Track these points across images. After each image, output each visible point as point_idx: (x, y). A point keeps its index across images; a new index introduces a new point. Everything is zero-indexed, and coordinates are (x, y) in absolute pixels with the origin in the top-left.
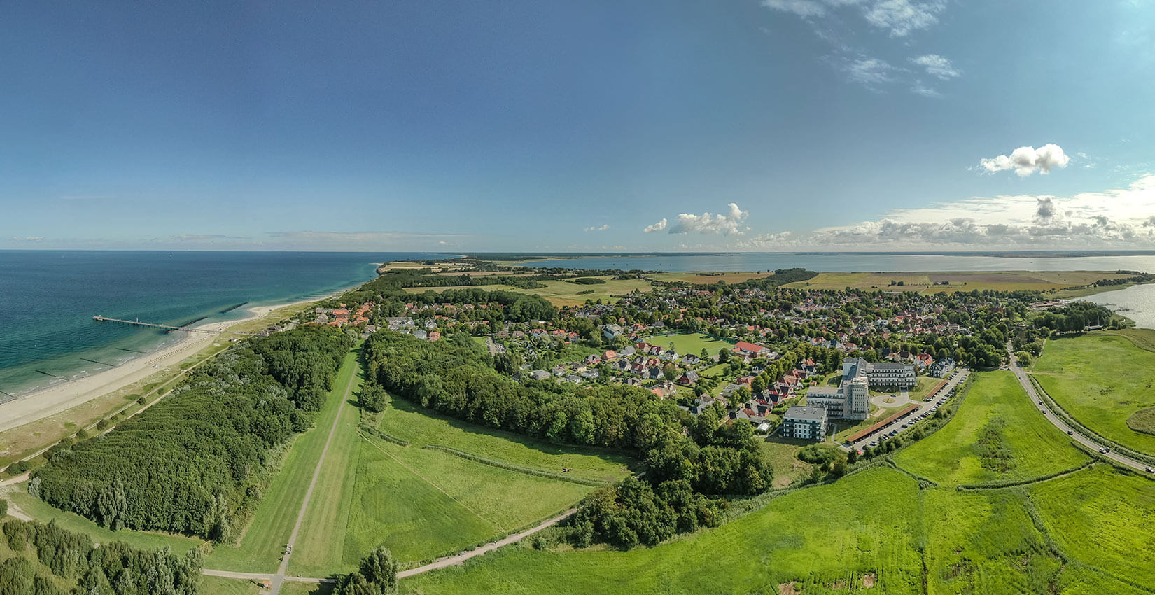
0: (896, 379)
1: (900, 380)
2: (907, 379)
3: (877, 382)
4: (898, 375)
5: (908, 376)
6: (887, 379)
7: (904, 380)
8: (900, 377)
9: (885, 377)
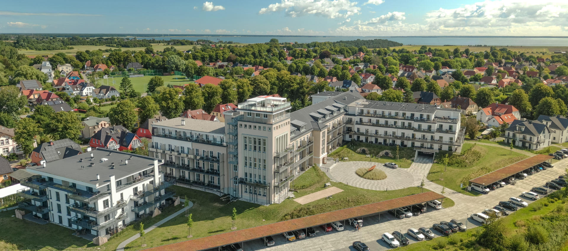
0: (409, 133)
1: (418, 135)
2: (437, 136)
3: (366, 134)
4: (415, 125)
5: (440, 129)
6: (390, 131)
7: (428, 136)
8: (419, 130)
9: (386, 125)
